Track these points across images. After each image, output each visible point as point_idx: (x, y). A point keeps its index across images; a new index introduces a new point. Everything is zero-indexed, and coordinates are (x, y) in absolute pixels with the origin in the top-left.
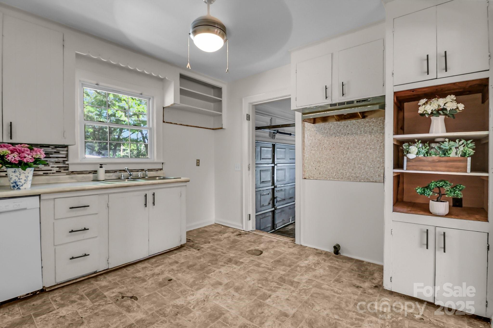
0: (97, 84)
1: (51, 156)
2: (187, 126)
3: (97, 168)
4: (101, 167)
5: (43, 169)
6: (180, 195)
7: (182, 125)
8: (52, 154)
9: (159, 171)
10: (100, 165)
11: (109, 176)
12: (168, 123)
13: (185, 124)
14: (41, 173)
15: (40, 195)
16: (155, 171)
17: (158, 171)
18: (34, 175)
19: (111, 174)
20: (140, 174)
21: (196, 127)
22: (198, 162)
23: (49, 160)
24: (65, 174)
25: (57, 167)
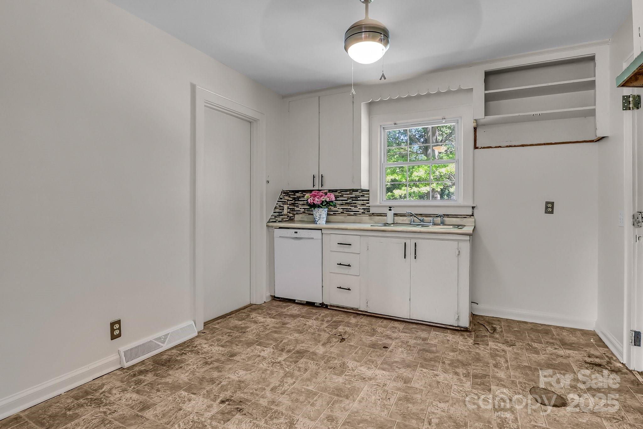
0: (395, 124)
1: (359, 199)
2: (523, 146)
3: (386, 210)
4: (390, 210)
5: (353, 210)
6: (457, 253)
7: (510, 146)
8: (359, 197)
9: (468, 218)
10: (389, 207)
11: (403, 220)
12: (484, 148)
13: (516, 144)
14: (352, 213)
15: (321, 230)
16: (461, 218)
17: (466, 218)
18: (328, 215)
19: (405, 218)
20: (438, 220)
21: (544, 144)
22: (550, 205)
23: (358, 203)
24: (368, 215)
25: (363, 209)
